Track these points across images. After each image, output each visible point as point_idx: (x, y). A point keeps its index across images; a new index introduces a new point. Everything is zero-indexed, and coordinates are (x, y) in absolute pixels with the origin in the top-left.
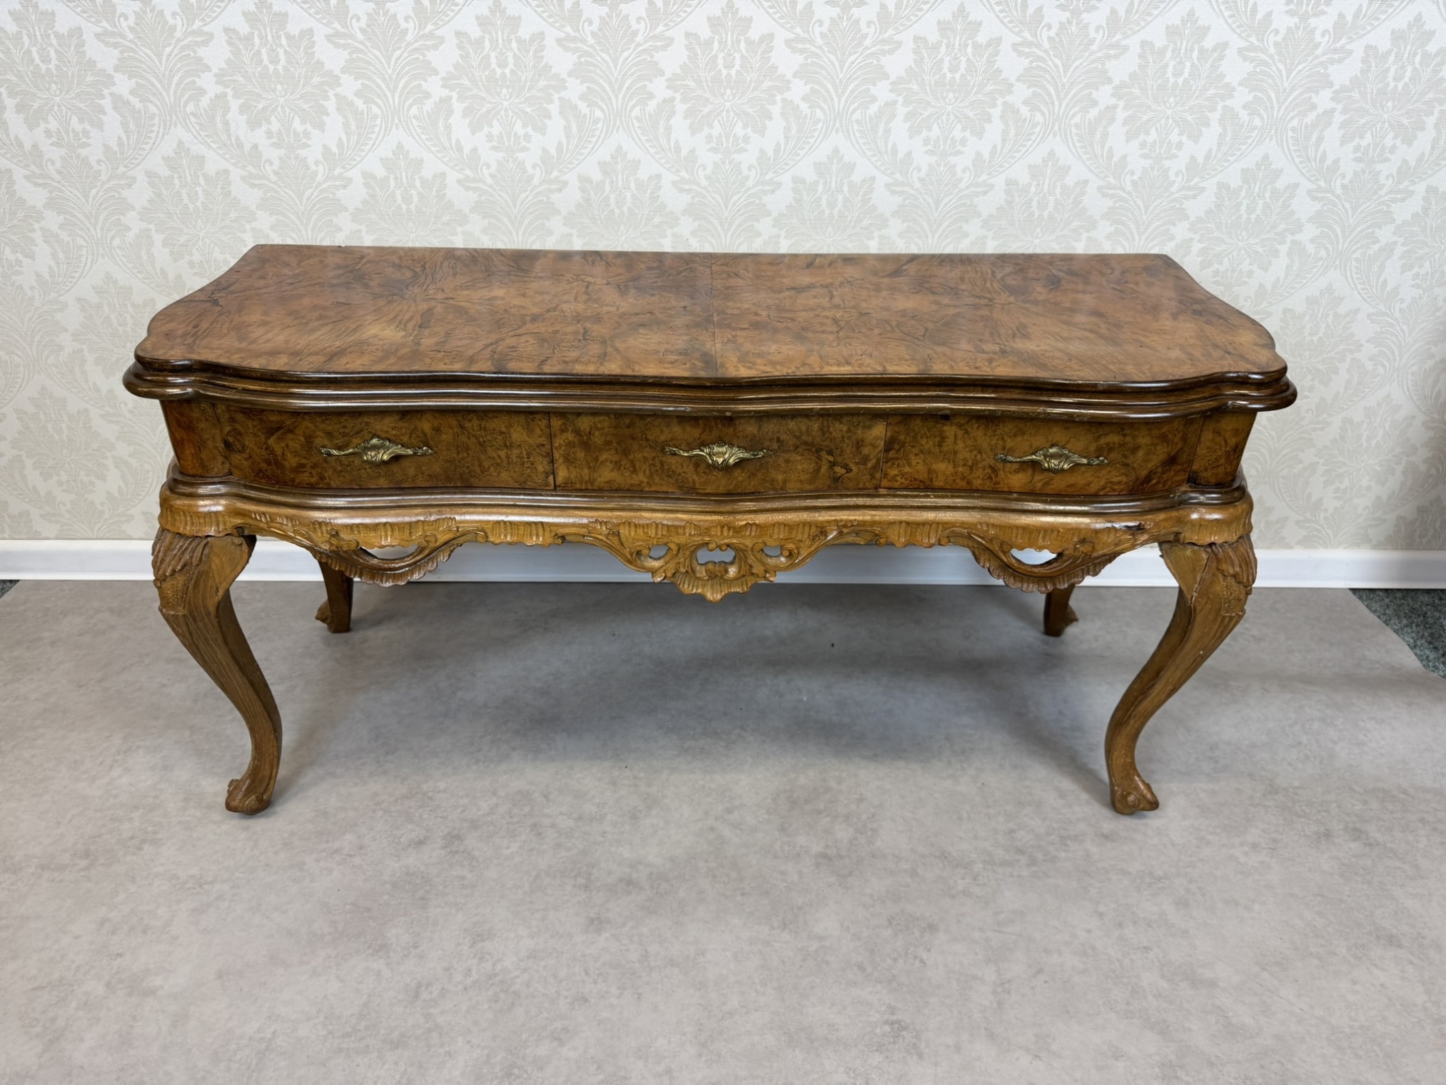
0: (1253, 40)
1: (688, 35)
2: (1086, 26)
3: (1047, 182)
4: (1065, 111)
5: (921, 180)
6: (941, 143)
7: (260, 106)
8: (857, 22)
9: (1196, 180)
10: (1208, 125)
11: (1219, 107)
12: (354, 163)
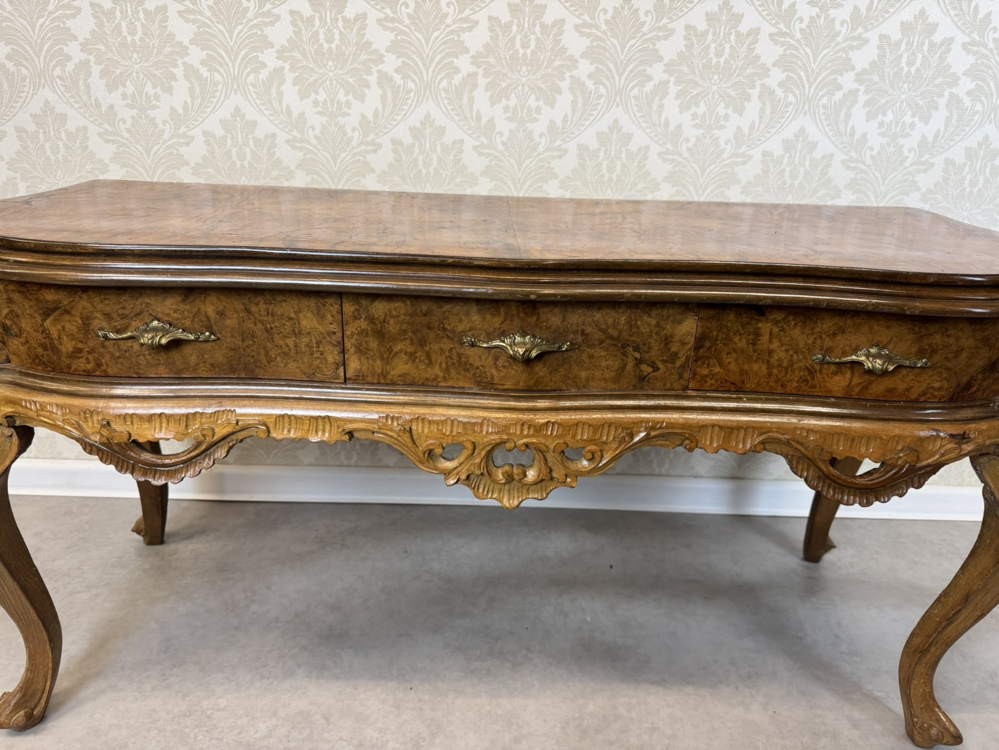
0: (975, 36)
1: (491, 18)
2: (833, 20)
3: (798, 155)
4: (814, 93)
5: (689, 150)
6: (707, 118)
7: (118, 71)
8: (637, 11)
9: (927, 156)
10: (936, 109)
11: (946, 93)
12: (197, 123)
